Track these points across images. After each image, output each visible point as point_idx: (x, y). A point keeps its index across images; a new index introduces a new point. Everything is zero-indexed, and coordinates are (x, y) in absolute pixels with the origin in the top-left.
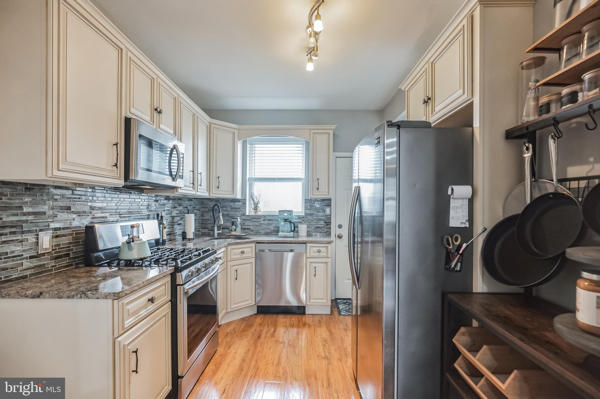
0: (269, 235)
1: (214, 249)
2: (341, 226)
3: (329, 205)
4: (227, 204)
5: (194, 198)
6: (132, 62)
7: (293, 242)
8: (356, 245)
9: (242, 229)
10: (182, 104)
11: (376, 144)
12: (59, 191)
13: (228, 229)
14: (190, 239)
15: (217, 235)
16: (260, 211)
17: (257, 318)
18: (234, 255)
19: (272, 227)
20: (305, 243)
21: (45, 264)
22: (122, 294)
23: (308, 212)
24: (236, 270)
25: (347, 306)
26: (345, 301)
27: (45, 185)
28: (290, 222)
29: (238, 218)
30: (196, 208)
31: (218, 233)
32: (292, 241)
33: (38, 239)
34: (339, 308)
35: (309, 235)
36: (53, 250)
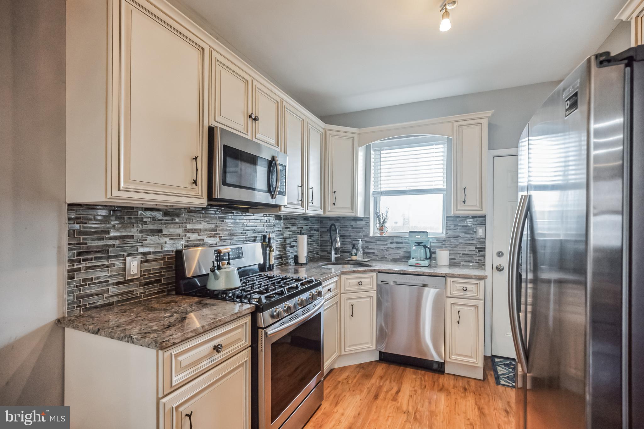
0: (398, 262)
1: (319, 280)
2: (501, 253)
3: (483, 224)
4: (348, 223)
5: (311, 217)
6: (217, 62)
7: (427, 274)
8: (523, 285)
9: (364, 253)
10: (286, 109)
11: (567, 110)
12: (148, 213)
13: (349, 252)
14: (302, 264)
15: (334, 260)
16: (386, 232)
17: (378, 367)
18: (350, 286)
19: (401, 252)
20: (444, 277)
21: (133, 291)
22: (166, 344)
23: (450, 233)
24: (352, 305)
25: (511, 370)
26: (508, 362)
27: (133, 208)
28: (425, 247)
29: (359, 240)
30: (314, 228)
31: (336, 258)
32: (425, 272)
33: (125, 264)
34: (498, 372)
35: (453, 263)
36: (141, 276)
